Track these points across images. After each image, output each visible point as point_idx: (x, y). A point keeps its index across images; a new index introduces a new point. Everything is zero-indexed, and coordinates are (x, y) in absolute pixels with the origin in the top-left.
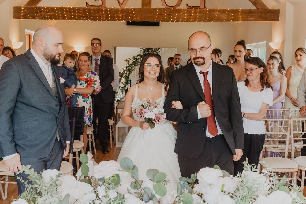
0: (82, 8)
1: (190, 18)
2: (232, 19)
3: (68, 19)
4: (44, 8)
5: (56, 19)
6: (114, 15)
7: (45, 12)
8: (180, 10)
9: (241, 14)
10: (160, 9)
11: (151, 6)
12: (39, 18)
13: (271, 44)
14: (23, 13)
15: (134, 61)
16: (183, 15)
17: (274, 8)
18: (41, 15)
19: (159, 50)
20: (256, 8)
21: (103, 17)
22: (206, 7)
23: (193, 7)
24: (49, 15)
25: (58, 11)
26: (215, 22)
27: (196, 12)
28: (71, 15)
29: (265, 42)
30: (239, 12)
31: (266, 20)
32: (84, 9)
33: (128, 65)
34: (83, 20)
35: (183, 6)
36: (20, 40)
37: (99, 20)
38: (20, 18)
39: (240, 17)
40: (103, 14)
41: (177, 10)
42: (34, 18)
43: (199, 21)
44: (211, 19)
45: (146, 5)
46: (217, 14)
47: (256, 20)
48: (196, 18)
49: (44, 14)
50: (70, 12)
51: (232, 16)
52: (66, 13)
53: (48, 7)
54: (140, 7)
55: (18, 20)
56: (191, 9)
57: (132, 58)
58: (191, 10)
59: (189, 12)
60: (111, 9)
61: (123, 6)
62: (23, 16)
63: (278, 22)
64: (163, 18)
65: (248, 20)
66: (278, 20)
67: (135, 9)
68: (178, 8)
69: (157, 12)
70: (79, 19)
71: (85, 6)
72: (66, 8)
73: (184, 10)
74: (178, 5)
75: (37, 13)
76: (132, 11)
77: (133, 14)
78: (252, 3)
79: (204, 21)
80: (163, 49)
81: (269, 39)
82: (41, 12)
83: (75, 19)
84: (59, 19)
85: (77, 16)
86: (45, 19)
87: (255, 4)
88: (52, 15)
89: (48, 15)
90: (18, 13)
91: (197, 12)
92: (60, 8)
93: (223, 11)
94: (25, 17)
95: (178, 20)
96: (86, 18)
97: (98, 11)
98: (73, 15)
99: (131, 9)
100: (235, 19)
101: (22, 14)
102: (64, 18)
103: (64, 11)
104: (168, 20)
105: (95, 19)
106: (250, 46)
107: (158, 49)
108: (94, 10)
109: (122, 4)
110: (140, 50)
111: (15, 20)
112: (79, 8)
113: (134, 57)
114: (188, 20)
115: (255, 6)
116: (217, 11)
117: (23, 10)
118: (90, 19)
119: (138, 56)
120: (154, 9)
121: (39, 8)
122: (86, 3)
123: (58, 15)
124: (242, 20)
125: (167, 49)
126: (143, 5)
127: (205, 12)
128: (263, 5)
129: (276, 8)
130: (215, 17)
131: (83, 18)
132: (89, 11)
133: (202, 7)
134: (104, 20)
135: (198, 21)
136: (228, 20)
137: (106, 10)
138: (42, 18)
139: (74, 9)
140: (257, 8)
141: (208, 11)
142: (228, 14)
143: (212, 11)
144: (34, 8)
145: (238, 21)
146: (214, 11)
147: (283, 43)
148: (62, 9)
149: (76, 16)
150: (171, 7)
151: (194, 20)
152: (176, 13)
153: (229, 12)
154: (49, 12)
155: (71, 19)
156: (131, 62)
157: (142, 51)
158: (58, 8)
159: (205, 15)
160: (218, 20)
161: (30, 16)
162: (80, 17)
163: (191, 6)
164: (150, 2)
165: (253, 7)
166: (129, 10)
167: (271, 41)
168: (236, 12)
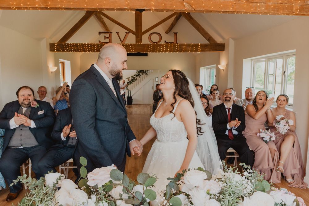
0: (96, 44)
1: (168, 50)
2: (194, 50)
3: (87, 51)
4: (71, 44)
5: (79, 51)
7: (71, 47)
8: (161, 45)
9: (200, 47)
10: (148, 44)
11: (142, 42)
12: (67, 51)
13: (219, 66)
14: (56, 47)
15: (132, 79)
16: (163, 48)
17: (221, 43)
18: (69, 49)
19: (148, 72)
20: (209, 43)
22: (177, 42)
23: (169, 43)
25: (80, 46)
26: (184, 52)
27: (171, 46)
28: (89, 49)
29: (215, 65)
31: (216, 50)
32: (98, 45)
33: (128, 81)
34: (97, 52)
35: (162, 42)
36: (55, 66)
38: (54, 51)
39: (199, 49)
41: (159, 45)
42: (64, 51)
43: (174, 51)
44: (180, 51)
45: (138, 42)
46: (185, 47)
47: (209, 51)
48: (172, 50)
50: (88, 47)
51: (194, 48)
52: (86, 47)
53: (74, 44)
54: (135, 43)
55: (53, 52)
57: (131, 77)
58: (168, 45)
59: (167, 46)
61: (123, 43)
62: (56, 49)
63: (224, 52)
64: (150, 50)
65: (204, 51)
66: (224, 50)
67: (131, 44)
68: (159, 43)
69: (146, 46)
71: (98, 43)
72: (85, 44)
73: (164, 45)
74: (160, 41)
75: (66, 47)
76: (129, 46)
77: (130, 48)
78: (207, 39)
79: (176, 52)
80: (150, 71)
81: (218, 63)
82: (68, 47)
83: (92, 51)
84: (81, 51)
85: (93, 49)
86: (71, 51)
87: (209, 40)
89: (73, 49)
90: (52, 47)
91: (172, 46)
93: (188, 45)
94: (58, 50)
95: (159, 51)
98: (90, 49)
99: (129, 44)
100: (197, 50)
101: (56, 48)
102: (84, 51)
103: (84, 46)
104: (153, 51)
106: (205, 68)
107: (147, 71)
109: (122, 41)
110: (136, 72)
111: (51, 52)
112: (94, 44)
113: (132, 76)
114: (166, 51)
116: (185, 45)
117: (57, 45)
119: (134, 76)
120: (144, 44)
121: (67, 44)
122: (99, 41)
123: (80, 49)
124: (201, 51)
125: (152, 71)
126: (136, 41)
127: (177, 46)
128: (214, 41)
129: (223, 43)
130: (183, 49)
131: (97, 50)
132: (101, 46)
133: (175, 42)
135: (172, 52)
136: (192, 51)
138: (69, 51)
139: (91, 45)
140: (211, 43)
141: (179, 45)
142: (192, 47)
143: (182, 45)
144: (64, 44)
146: (183, 45)
147: (227, 65)
148: (82, 45)
149: (92, 49)
150: (154, 43)
151: (170, 51)
152: (158, 47)
153: (192, 45)
154: (74, 47)
155: (89, 51)
156: (130, 79)
157: (137, 72)
158: (80, 44)
159: (177, 48)
160: (186, 51)
161: (61, 50)
162: (95, 50)
163: (167, 42)
164: (141, 40)
165: (207, 42)
166: (128, 45)
167: (219, 64)
168: (197, 45)
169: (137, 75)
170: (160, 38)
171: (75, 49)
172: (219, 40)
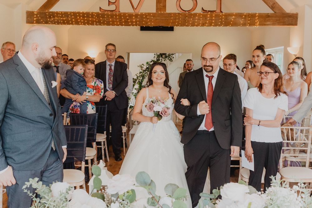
0: (95, 13)
1: (206, 23)
2: (248, 23)
3: (81, 24)
4: (57, 13)
5: (69, 24)
6: (128, 19)
7: (58, 17)
8: (195, 15)
9: (258, 19)
10: (175, 14)
11: (165, 10)
12: (52, 23)
13: (289, 49)
14: (36, 17)
15: (148, 66)
16: (199, 19)
17: (292, 12)
18: (54, 20)
19: (173, 56)
20: (274, 13)
21: (116, 22)
22: (222, 11)
23: (209, 11)
24: (63, 20)
25: (71, 16)
26: (231, 26)
27: (211, 16)
28: (84, 20)
29: (283, 47)
30: (256, 16)
31: (284, 24)
32: (98, 14)
33: (141, 71)
34: (96, 25)
35: (198, 10)
37: (113, 25)
38: (33, 23)
39: (257, 22)
40: (116, 19)
41: (192, 14)
42: (47, 23)
43: (215, 25)
44: (227, 24)
45: (160, 10)
46: (233, 19)
47: (273, 24)
48: (212, 23)
49: (57, 19)
50: (84, 17)
51: (249, 20)
52: (80, 17)
53: (62, 12)
54: (154, 11)
55: (31, 25)
56: (206, 13)
57: (145, 64)
58: (207, 15)
59: (205, 17)
60: (125, 14)
61: (137, 11)
62: (36, 20)
63: (296, 26)
64: (178, 22)
65: (265, 25)
66: (296, 24)
67: (149, 14)
68: (193, 12)
69: (171, 17)
70: (92, 24)
71: (98, 11)
72: (79, 13)
73: (200, 14)
74: (193, 9)
75: (50, 17)
76: (146, 16)
77: (148, 19)
78: (269, 7)
79: (220, 26)
80: (177, 54)
81: (287, 44)
82: (54, 17)
83: (88, 24)
84: (72, 24)
85: (91, 21)
86: (58, 24)
87: (272, 8)
88: (66, 20)
89: (61, 20)
90: (31, 18)
91: (213, 17)
92: (73, 13)
93: (240, 15)
94: (38, 22)
95: (193, 25)
96: (100, 23)
97: (112, 16)
98: (86, 20)
99: (145, 14)
100: (252, 24)
101: (35, 19)
102: (77, 23)
103: (77, 16)
104: (183, 25)
105: (108, 24)
107: (172, 54)
108: (108, 15)
109: (136, 9)
110: (154, 55)
111: (28, 25)
112: (92, 13)
113: (147, 63)
114: (203, 25)
115: (273, 10)
116: (234, 15)
117: (36, 15)
118: (104, 24)
119: (151, 62)
120: (169, 13)
121: (52, 12)
122: (100, 7)
123: (71, 20)
124: (260, 25)
125: (181, 54)
126: (157, 9)
127: (221, 16)
128: (281, 9)
129: (295, 12)
130: (231, 21)
131: (96, 22)
132: (103, 15)
133: (218, 11)
134: (118, 25)
135: (213, 26)
136: (244, 25)
137: (120, 15)
138: (55, 23)
139: (88, 14)
141: (224, 15)
142: (245, 18)
143: (228, 15)
144: (47, 12)
145: (255, 25)
146: (231, 15)
147: (302, 48)
148: (75, 14)
149: (89, 21)
150: (186, 11)
151: (210, 25)
152: (191, 17)
153: (245, 16)
154: (62, 17)
155: (84, 24)
156: (145, 68)
157: (156, 56)
158: (71, 13)
159: (221, 19)
160: (235, 24)
161: (43, 21)
162: (94, 21)
163: (206, 11)
164: (165, 6)
165: (270, 11)
166: (143, 15)
167: (289, 46)
168: (253, 16)
169: (156, 60)
170: (194, 4)
171: (64, 21)
172: (289, 8)
